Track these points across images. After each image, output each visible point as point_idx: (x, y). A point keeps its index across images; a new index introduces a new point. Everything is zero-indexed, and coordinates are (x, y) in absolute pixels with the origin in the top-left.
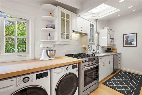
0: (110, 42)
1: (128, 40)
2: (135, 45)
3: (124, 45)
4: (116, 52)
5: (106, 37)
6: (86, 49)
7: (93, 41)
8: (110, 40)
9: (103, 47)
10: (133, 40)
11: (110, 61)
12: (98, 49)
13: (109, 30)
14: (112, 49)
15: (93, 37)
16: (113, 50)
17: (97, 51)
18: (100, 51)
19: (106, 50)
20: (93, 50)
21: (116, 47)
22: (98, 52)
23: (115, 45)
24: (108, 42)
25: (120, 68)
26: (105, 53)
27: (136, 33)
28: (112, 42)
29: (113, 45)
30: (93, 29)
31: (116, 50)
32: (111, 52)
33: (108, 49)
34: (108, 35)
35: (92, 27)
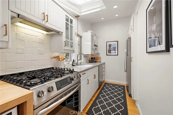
0: (94, 50)
1: (111, 48)
2: (117, 54)
3: (108, 54)
4: (100, 62)
5: (90, 43)
6: (61, 59)
7: (72, 47)
8: (94, 47)
9: (86, 56)
10: (115, 48)
11: (95, 75)
12: (81, 59)
13: (93, 35)
14: (96, 58)
15: (71, 39)
16: (97, 60)
17: (79, 62)
18: (83, 61)
19: (90, 60)
20: (74, 60)
21: (101, 56)
22: (81, 63)
23: (99, 53)
24: (92, 49)
25: (104, 80)
26: (89, 64)
27: (118, 41)
28: (96, 49)
29: (97, 53)
30: (72, 27)
31: (100, 60)
32: (95, 62)
33: (92, 58)
34: (92, 40)
35: (69, 23)
